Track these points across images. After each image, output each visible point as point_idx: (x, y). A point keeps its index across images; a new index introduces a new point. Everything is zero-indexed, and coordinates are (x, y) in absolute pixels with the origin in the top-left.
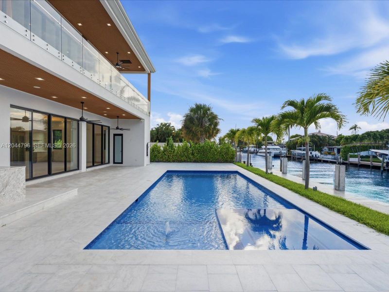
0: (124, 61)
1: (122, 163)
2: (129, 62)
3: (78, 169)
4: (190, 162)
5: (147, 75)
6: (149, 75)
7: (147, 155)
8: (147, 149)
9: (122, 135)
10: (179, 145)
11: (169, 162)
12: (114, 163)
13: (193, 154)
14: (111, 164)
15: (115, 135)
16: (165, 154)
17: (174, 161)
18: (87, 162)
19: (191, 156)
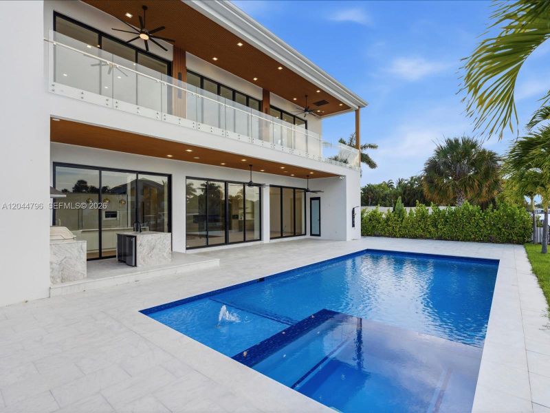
0: (319, 104)
1: (319, 235)
2: (323, 102)
3: (260, 240)
4: (431, 238)
5: (354, 113)
6: (357, 111)
7: (353, 226)
8: (353, 217)
9: (319, 199)
10: (411, 210)
11: (395, 237)
12: (311, 235)
13: (435, 226)
14: (308, 236)
15: (312, 199)
16: (388, 225)
17: (403, 236)
18: (271, 232)
19: (432, 229)
